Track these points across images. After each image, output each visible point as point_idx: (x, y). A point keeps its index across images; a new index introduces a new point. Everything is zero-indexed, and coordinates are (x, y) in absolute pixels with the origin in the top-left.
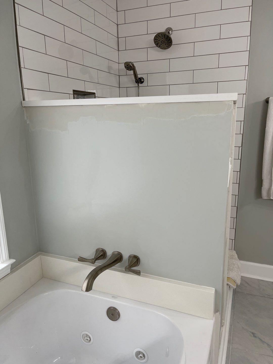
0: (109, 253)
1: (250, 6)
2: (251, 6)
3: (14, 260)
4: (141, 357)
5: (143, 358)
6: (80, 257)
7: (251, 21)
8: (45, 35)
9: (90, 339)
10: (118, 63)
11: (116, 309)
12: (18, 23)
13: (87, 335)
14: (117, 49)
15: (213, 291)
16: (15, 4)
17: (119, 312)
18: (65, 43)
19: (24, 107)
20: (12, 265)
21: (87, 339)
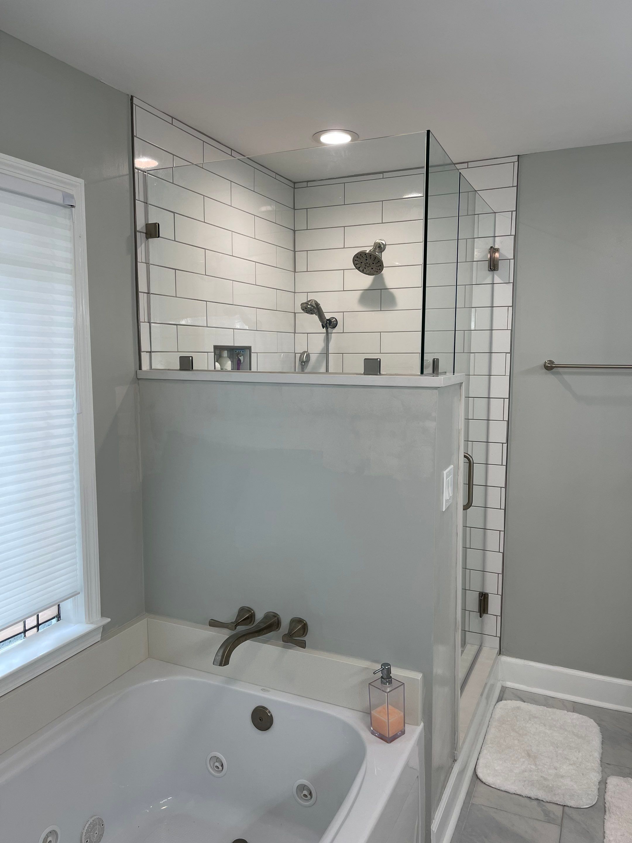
1: (512, 211)
2: (514, 211)
4: (305, 796)
5: (309, 796)
6: (212, 620)
7: (515, 236)
8: (175, 269)
9: (222, 766)
10: (294, 292)
11: (267, 709)
12: (139, 260)
13: (218, 759)
14: (293, 270)
15: (419, 676)
16: (137, 233)
17: (271, 715)
18: (206, 275)
19: (138, 379)
20: (105, 627)
21: (217, 767)
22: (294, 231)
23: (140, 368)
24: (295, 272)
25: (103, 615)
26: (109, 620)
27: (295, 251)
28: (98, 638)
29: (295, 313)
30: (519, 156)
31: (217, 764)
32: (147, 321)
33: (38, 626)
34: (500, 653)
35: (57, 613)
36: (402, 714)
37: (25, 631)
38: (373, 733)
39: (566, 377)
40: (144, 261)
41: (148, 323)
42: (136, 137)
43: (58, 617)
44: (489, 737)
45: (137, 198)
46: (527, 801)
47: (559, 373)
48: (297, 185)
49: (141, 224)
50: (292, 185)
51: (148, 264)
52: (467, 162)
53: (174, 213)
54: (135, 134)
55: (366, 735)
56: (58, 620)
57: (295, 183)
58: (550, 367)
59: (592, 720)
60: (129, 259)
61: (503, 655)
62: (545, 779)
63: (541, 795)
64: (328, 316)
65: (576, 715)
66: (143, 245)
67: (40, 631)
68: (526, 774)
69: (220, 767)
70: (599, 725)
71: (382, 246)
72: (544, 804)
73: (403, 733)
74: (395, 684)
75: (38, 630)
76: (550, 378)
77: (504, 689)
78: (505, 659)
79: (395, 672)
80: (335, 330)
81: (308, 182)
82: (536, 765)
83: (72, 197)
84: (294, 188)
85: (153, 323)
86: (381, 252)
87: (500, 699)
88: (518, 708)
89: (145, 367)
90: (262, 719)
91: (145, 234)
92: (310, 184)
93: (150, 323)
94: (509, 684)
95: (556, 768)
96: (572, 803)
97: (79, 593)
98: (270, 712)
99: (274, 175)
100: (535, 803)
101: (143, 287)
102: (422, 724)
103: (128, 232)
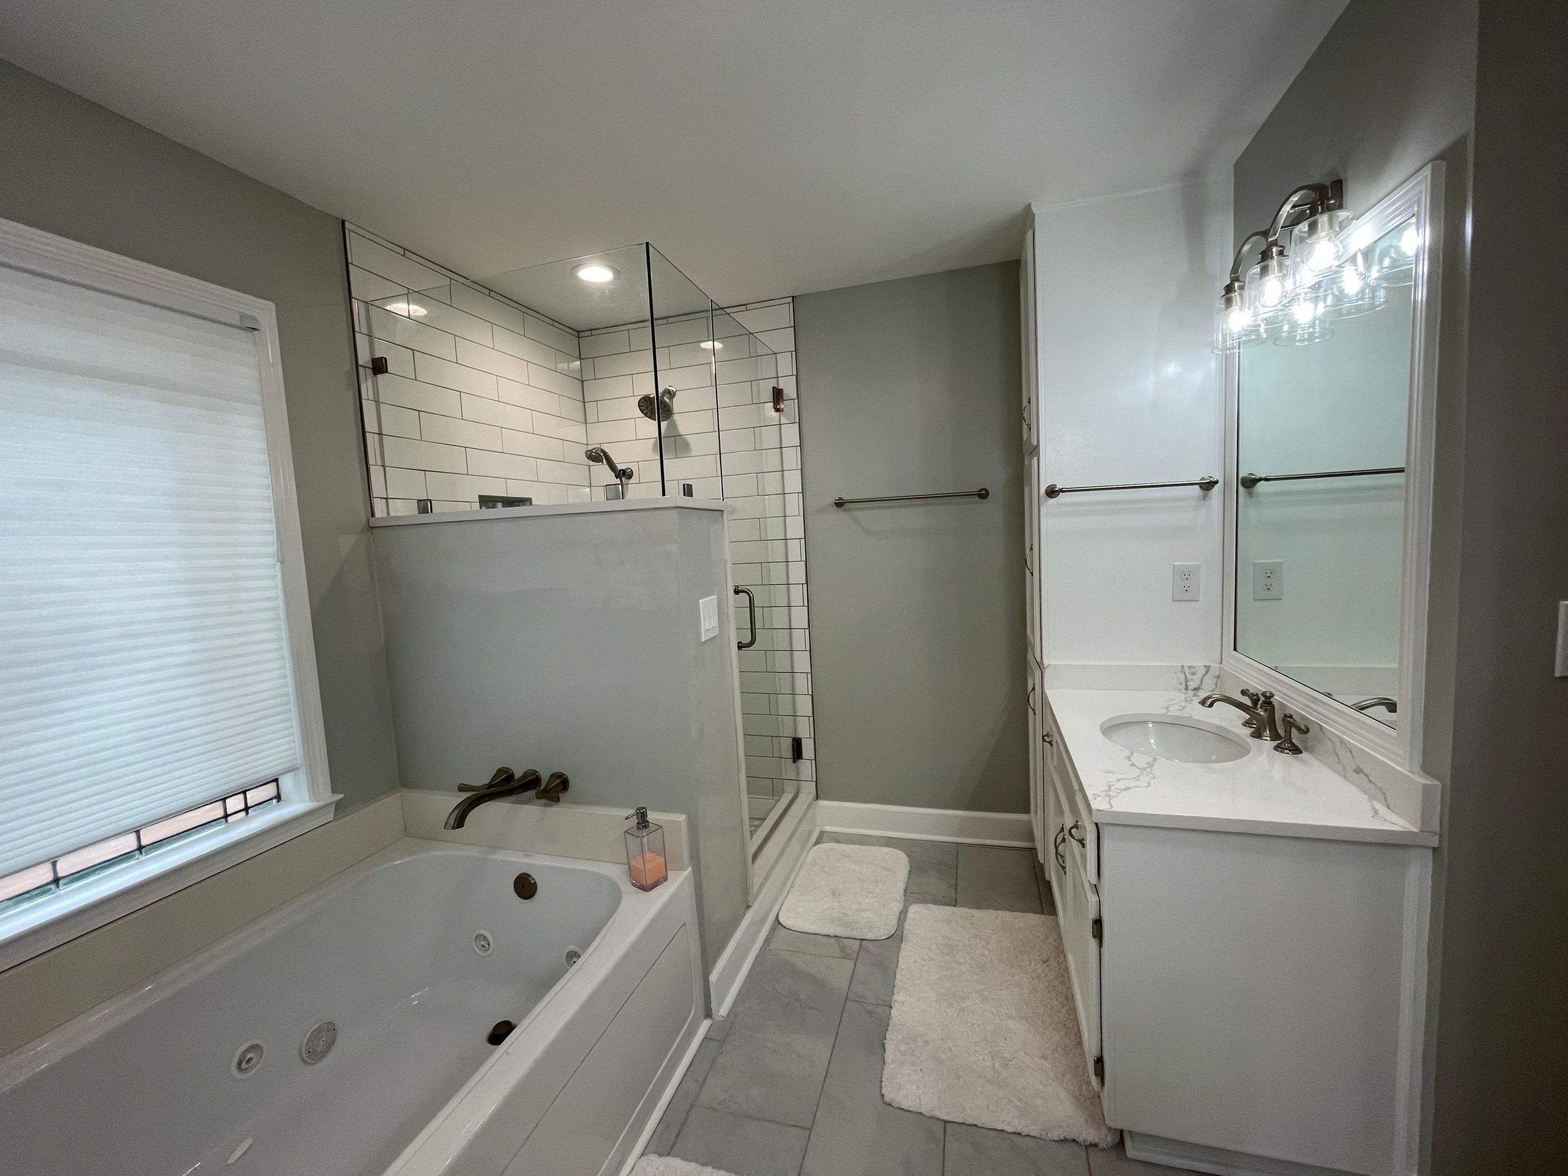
2: (793, 351)
6: (461, 784)
7: (797, 375)
8: (419, 411)
9: (489, 945)
10: (586, 443)
11: (530, 876)
12: (364, 396)
13: (485, 938)
14: (583, 421)
15: (682, 818)
16: (360, 368)
17: (535, 883)
18: (462, 419)
19: (372, 528)
20: (338, 804)
21: (483, 946)
22: (582, 381)
23: (373, 515)
24: (586, 423)
25: (334, 791)
26: (342, 796)
27: (584, 402)
28: (330, 817)
29: (589, 466)
30: (793, 297)
31: (483, 943)
32: (380, 464)
33: (246, 809)
34: (817, 797)
35: (277, 794)
36: (663, 859)
37: (226, 816)
38: (633, 884)
39: (857, 513)
40: (371, 397)
41: (382, 467)
42: (352, 264)
43: (278, 797)
44: (798, 880)
45: (357, 329)
46: (826, 939)
47: (849, 510)
48: (581, 334)
49: (364, 358)
50: (577, 335)
51: (377, 402)
52: (745, 305)
53: (413, 350)
54: (350, 261)
55: (626, 886)
56: (278, 801)
57: (579, 332)
58: (840, 504)
59: (902, 852)
60: (350, 396)
61: (821, 799)
62: (846, 915)
63: (840, 931)
64: (620, 467)
65: (886, 850)
66: (370, 382)
67: (250, 815)
68: (828, 912)
69: (487, 946)
70: (909, 856)
71: (672, 392)
72: (842, 940)
73: (666, 879)
74: (652, 827)
75: (247, 813)
76: (841, 516)
77: (822, 833)
78: (822, 803)
79: (651, 816)
80: (631, 481)
81: (591, 330)
82: (839, 902)
83: (255, 319)
84: (579, 337)
85: (387, 467)
86: (672, 398)
87: (817, 843)
88: (831, 849)
89: (378, 514)
90: (524, 888)
91: (371, 370)
92: (594, 332)
93: (384, 466)
94: (827, 828)
95: (859, 903)
96: (869, 936)
97: (298, 768)
98: (533, 879)
99: (550, 322)
100: (833, 940)
101: (371, 425)
102: (690, 869)
103: (348, 365)
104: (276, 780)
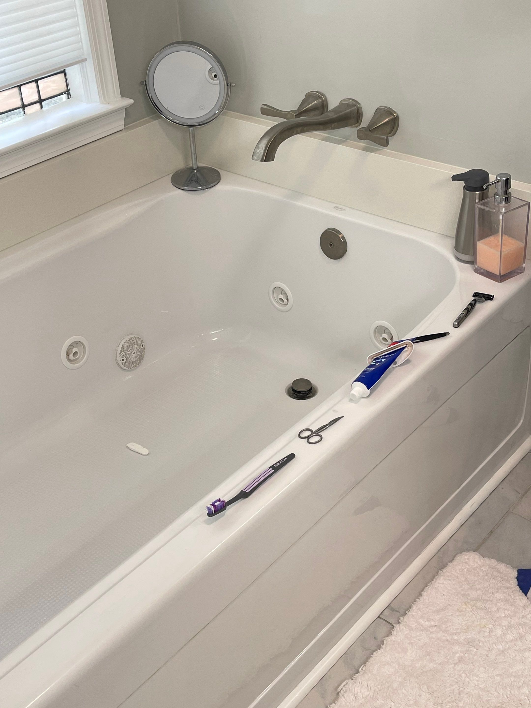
0: (333, 104)
3: (131, 101)
4: (385, 339)
5: (389, 341)
6: (264, 105)
9: (288, 300)
11: (340, 233)
13: (283, 291)
20: (127, 110)
21: (281, 299)
25: (123, 93)
28: (121, 124)
31: (281, 296)
33: (40, 101)
35: (66, 89)
36: (523, 246)
43: (68, 93)
56: (69, 97)
69: (285, 300)
73: (522, 271)
74: (515, 202)
75: (41, 107)
90: (332, 245)
97: (85, 60)
98: (343, 237)
104: (64, 72)
